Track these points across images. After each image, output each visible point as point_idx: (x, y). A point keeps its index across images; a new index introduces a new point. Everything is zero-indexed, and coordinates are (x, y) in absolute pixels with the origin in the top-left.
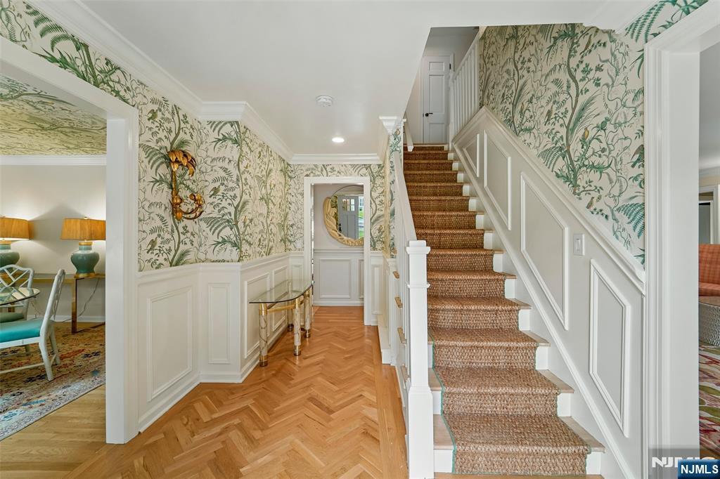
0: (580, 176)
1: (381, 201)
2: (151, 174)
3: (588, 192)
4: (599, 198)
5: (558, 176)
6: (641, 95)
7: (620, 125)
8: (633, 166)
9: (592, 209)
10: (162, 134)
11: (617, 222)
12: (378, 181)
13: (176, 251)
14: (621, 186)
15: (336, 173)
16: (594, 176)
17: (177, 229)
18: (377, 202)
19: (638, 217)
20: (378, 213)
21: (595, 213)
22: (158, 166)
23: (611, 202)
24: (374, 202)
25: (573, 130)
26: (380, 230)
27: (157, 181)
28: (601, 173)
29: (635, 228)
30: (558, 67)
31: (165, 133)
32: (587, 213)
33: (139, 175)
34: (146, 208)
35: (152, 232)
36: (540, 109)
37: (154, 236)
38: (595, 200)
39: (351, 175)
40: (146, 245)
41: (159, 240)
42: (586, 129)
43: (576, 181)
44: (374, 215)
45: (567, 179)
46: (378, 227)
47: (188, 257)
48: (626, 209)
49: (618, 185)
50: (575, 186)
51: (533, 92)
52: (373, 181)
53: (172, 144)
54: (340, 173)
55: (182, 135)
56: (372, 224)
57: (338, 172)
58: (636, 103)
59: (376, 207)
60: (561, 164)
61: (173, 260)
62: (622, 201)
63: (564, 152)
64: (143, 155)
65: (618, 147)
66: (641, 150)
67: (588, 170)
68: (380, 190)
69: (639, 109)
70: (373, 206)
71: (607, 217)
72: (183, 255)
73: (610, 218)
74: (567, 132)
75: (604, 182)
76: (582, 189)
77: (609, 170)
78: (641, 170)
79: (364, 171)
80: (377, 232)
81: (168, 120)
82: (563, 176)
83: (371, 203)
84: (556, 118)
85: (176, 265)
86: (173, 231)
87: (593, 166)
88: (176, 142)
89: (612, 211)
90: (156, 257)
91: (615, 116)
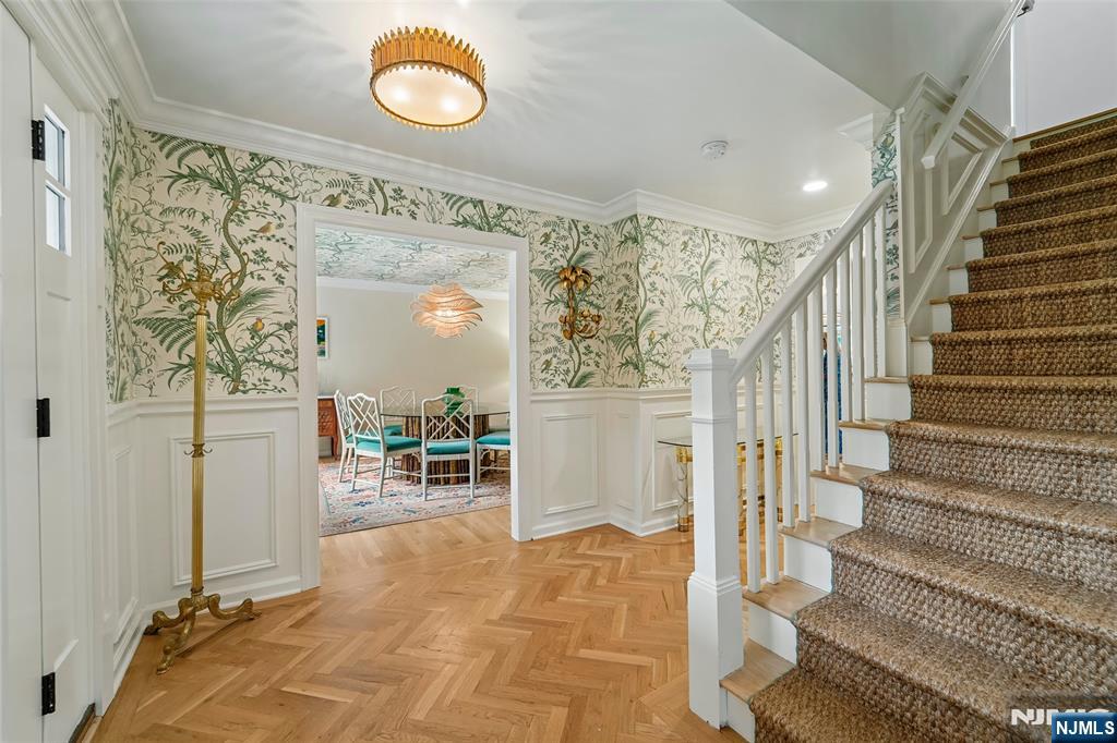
2: (545, 295)
10: (557, 255)
13: (576, 373)
17: (577, 349)
22: (553, 287)
27: (552, 302)
31: (561, 252)
33: (531, 300)
34: (540, 329)
35: (546, 352)
37: (549, 357)
40: (539, 365)
41: (555, 361)
47: (592, 380)
53: (569, 261)
55: (582, 248)
61: (572, 381)
64: (535, 279)
72: (585, 377)
81: (564, 238)
85: (577, 386)
86: (571, 351)
88: (575, 258)
90: (552, 377)
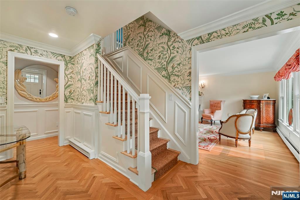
0: (171, 77)
1: (71, 77)
3: (174, 82)
4: (178, 84)
5: (163, 76)
6: (190, 59)
7: (184, 65)
8: (188, 76)
9: (175, 87)
11: (183, 91)
12: (70, 65)
14: (184, 81)
15: (39, 54)
16: (176, 78)
18: (69, 76)
19: (189, 89)
20: (69, 83)
21: (176, 88)
23: (181, 85)
24: (67, 76)
25: (169, 63)
26: (70, 92)
28: (178, 77)
29: (188, 92)
30: (163, 43)
32: (174, 88)
36: (156, 54)
38: (176, 84)
39: (51, 58)
42: (173, 64)
43: (170, 79)
44: (66, 84)
45: (166, 78)
46: (69, 90)
48: (186, 87)
49: (183, 81)
50: (170, 80)
51: (153, 48)
52: (66, 65)
54: (42, 55)
56: (65, 88)
57: (41, 54)
58: (189, 61)
59: (68, 80)
60: (164, 73)
62: (184, 85)
63: (166, 69)
65: (184, 71)
66: (190, 73)
67: (174, 76)
68: (70, 71)
69: (189, 62)
70: (66, 78)
71: (180, 89)
73: (181, 89)
74: (167, 64)
75: (179, 80)
76: (172, 81)
77: (181, 77)
78: (190, 78)
79: (60, 58)
80: (69, 93)
82: (165, 77)
83: (65, 77)
84: (162, 58)
87: (176, 75)
89: (182, 88)
91: (183, 62)
